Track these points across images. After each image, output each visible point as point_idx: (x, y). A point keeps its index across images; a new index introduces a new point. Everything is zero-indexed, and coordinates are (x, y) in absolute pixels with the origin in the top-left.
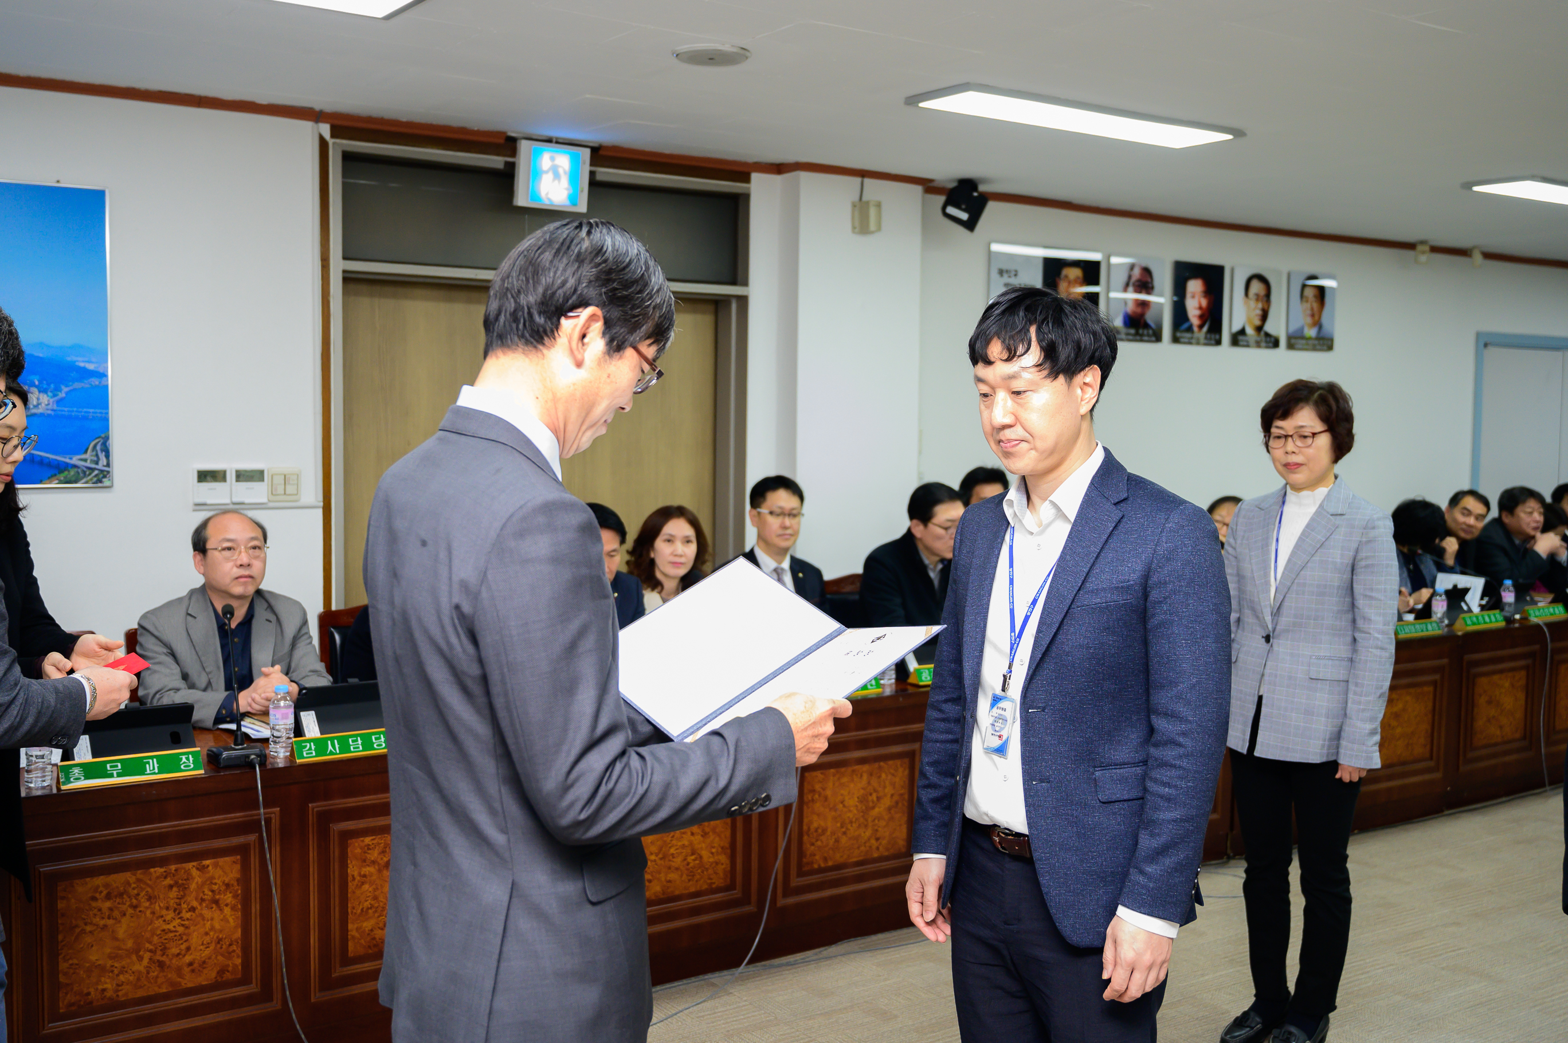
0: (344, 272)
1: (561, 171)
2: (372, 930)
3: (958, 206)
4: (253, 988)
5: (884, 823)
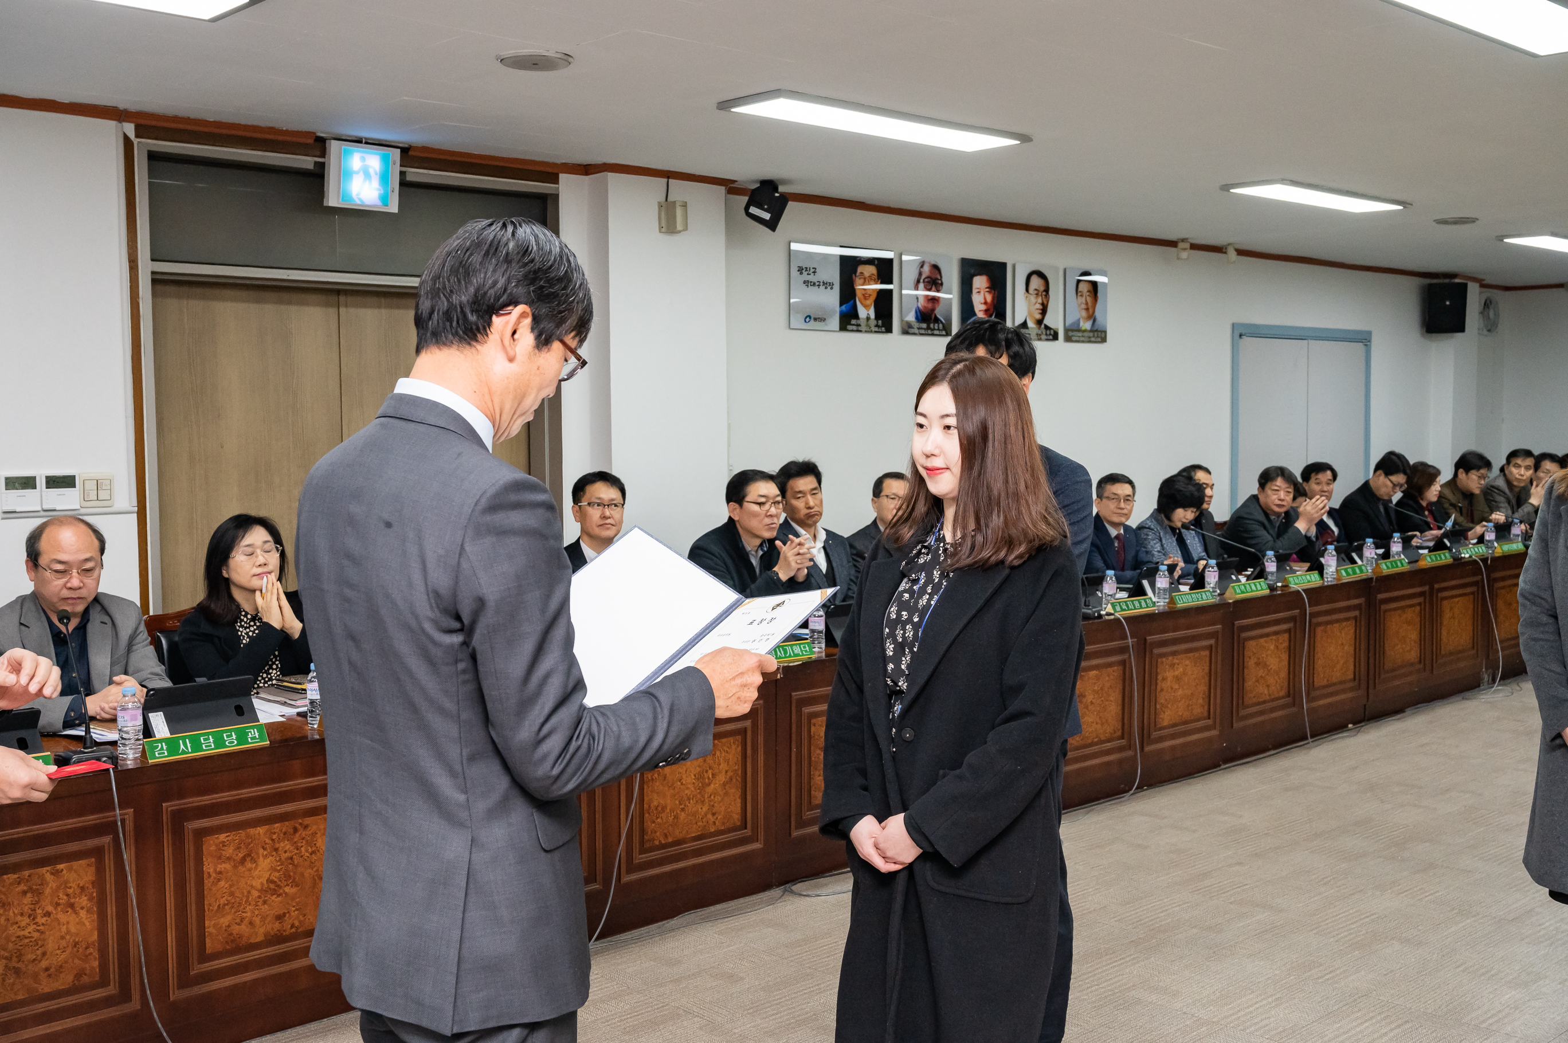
0: (153, 273)
1: (371, 171)
2: (229, 926)
3: (761, 207)
4: (112, 990)
5: (720, 798)
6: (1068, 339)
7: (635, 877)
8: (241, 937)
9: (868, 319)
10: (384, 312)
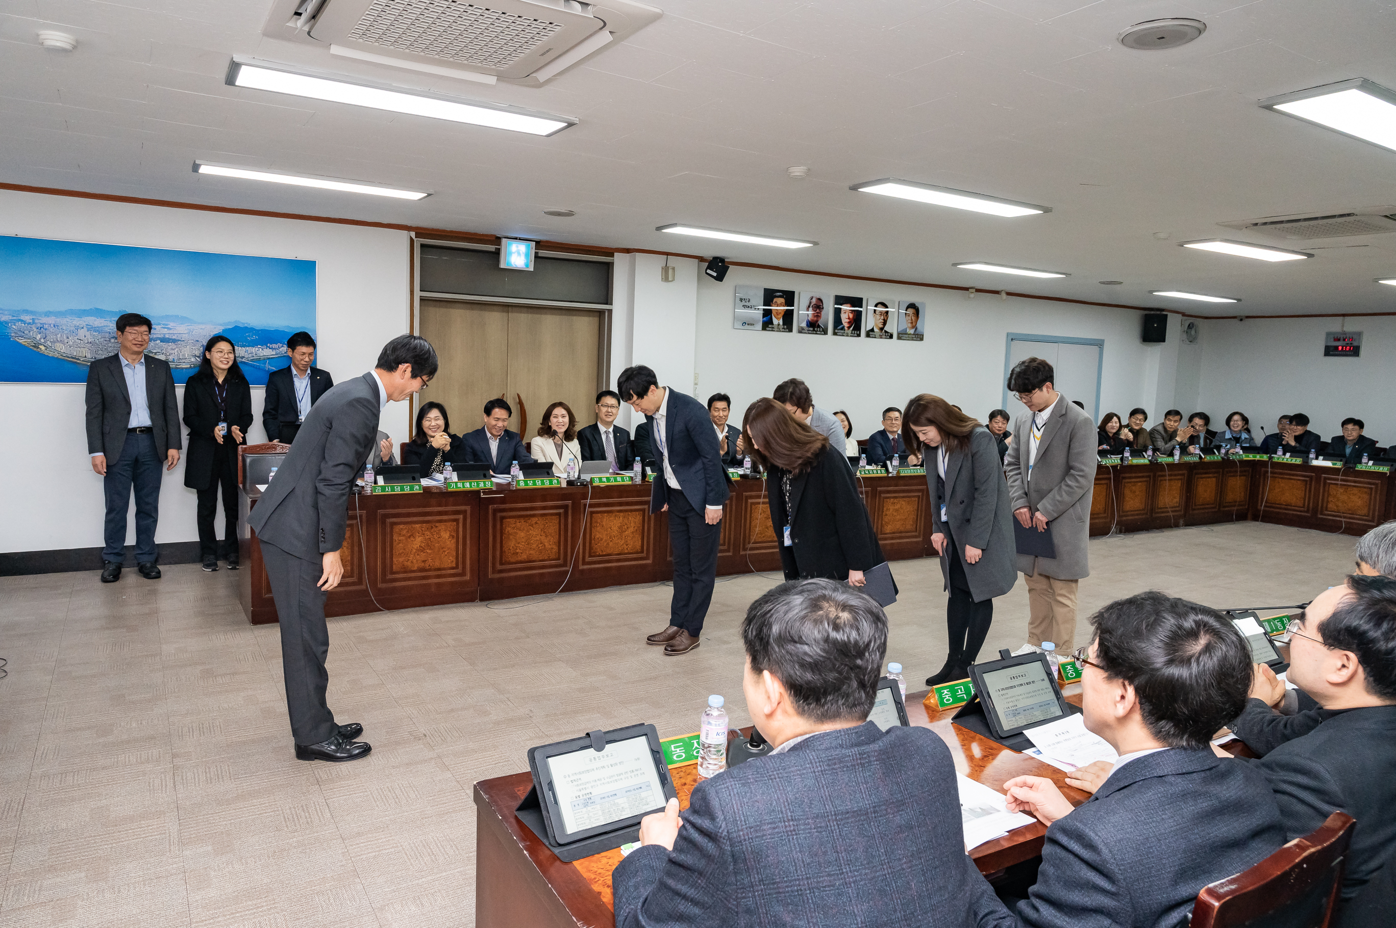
0: (420, 296)
1: (521, 252)
2: (403, 562)
3: (713, 270)
4: (355, 579)
5: (630, 538)
7: (586, 567)
8: (408, 567)
9: (779, 325)
10: (530, 316)
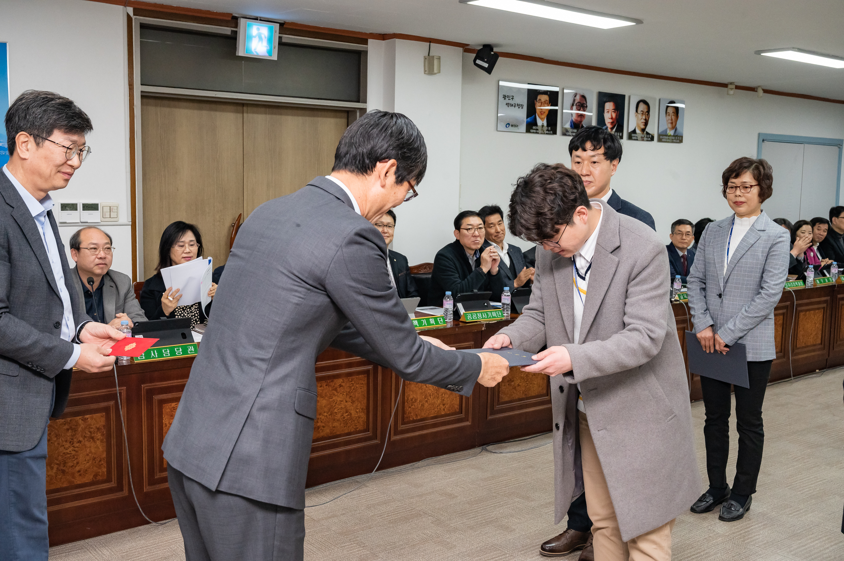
0: (142, 92)
1: (263, 36)
4: (113, 484)
6: (660, 140)
9: (543, 126)
10: (268, 117)
